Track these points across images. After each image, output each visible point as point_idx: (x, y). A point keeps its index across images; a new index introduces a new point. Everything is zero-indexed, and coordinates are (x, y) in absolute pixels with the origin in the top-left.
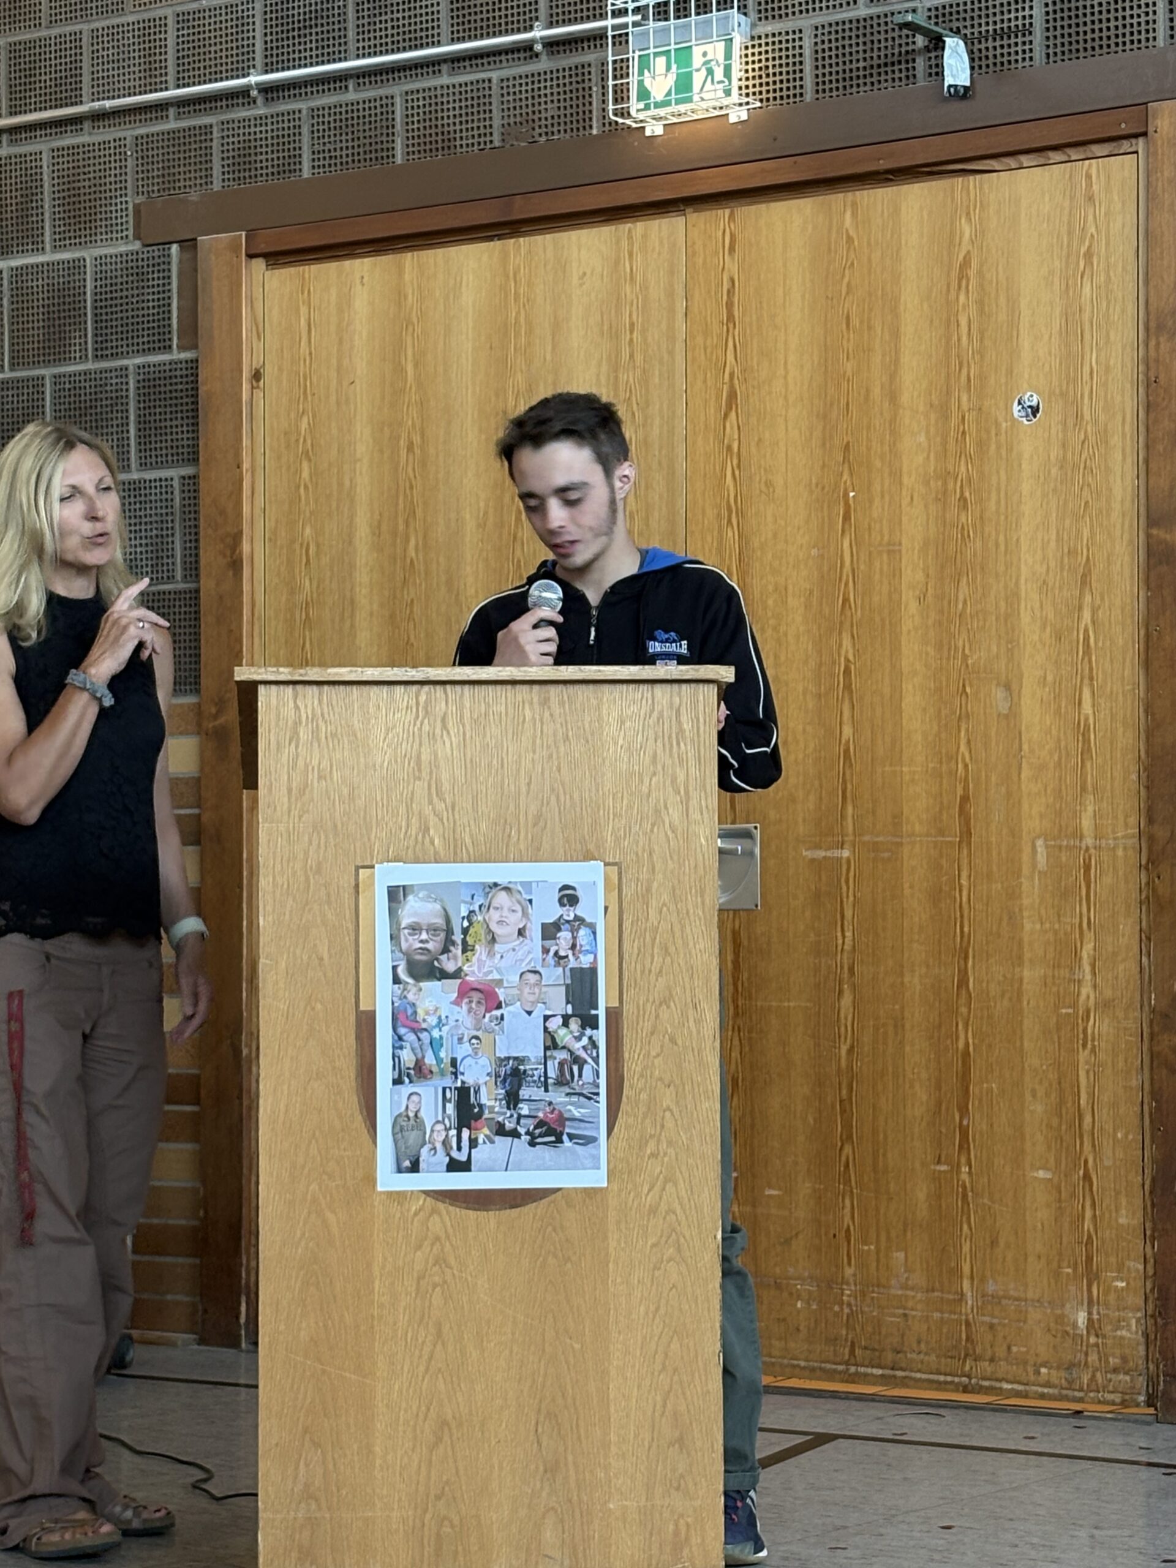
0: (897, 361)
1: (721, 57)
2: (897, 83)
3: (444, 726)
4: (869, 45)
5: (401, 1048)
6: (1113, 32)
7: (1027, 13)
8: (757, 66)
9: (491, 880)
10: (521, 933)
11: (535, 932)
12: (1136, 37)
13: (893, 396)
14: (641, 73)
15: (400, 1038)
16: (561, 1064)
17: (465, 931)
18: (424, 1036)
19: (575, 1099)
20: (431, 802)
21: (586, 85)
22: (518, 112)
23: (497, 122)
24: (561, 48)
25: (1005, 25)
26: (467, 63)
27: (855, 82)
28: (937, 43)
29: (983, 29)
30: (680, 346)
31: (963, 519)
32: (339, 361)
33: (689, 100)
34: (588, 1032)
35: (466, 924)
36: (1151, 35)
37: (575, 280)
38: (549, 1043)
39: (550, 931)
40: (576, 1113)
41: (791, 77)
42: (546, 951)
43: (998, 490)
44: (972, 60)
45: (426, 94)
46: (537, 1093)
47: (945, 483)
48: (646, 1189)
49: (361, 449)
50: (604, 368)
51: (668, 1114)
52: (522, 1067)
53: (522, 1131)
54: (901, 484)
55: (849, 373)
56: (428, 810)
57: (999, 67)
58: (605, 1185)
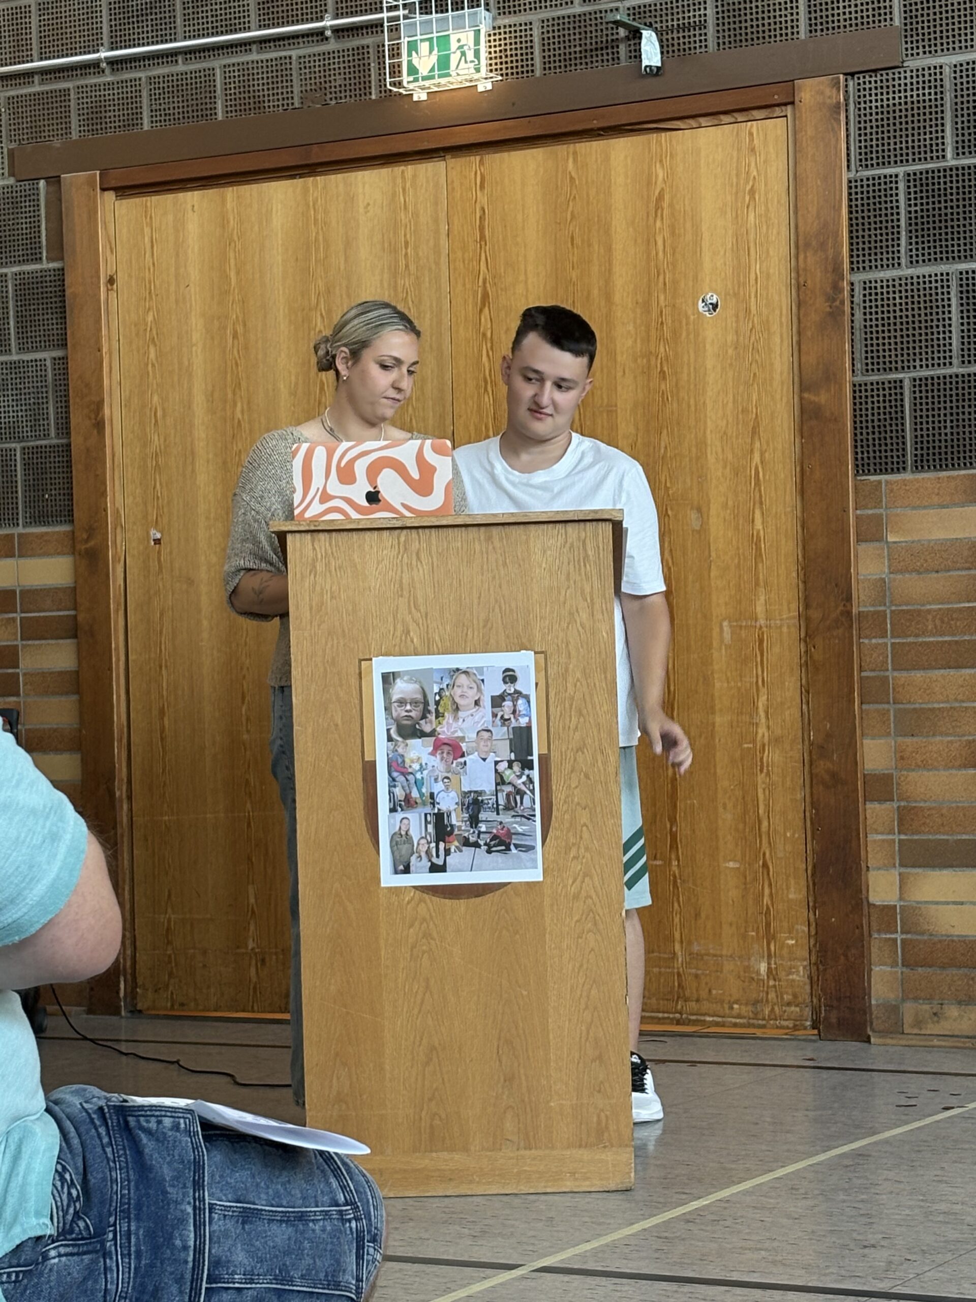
0: (610, 271)
1: (471, 43)
2: (605, 63)
3: (418, 558)
4: (583, 35)
5: (395, 786)
6: (766, 27)
7: (702, 12)
8: (498, 49)
10: (477, 703)
11: (487, 702)
12: (784, 32)
13: (608, 296)
14: (410, 55)
15: (394, 780)
16: (508, 795)
17: (437, 703)
18: (410, 777)
19: (518, 819)
20: (410, 613)
21: (366, 62)
22: (313, 81)
23: (296, 89)
24: (346, 33)
25: (686, 21)
26: (272, 44)
27: (573, 62)
28: (636, 35)
29: (670, 23)
30: (444, 260)
31: (663, 387)
32: (177, 269)
33: (449, 75)
34: (527, 772)
35: (437, 698)
36: (795, 30)
37: (361, 210)
38: (499, 780)
39: (497, 701)
40: (520, 829)
41: (524, 57)
42: (495, 715)
43: (689, 365)
44: (662, 47)
45: (241, 67)
46: (492, 816)
47: (649, 361)
48: (570, 882)
49: (196, 336)
50: (386, 276)
51: (584, 828)
52: (480, 798)
53: (482, 843)
54: (616, 361)
55: (574, 279)
56: (408, 618)
57: (682, 53)
58: (541, 879)
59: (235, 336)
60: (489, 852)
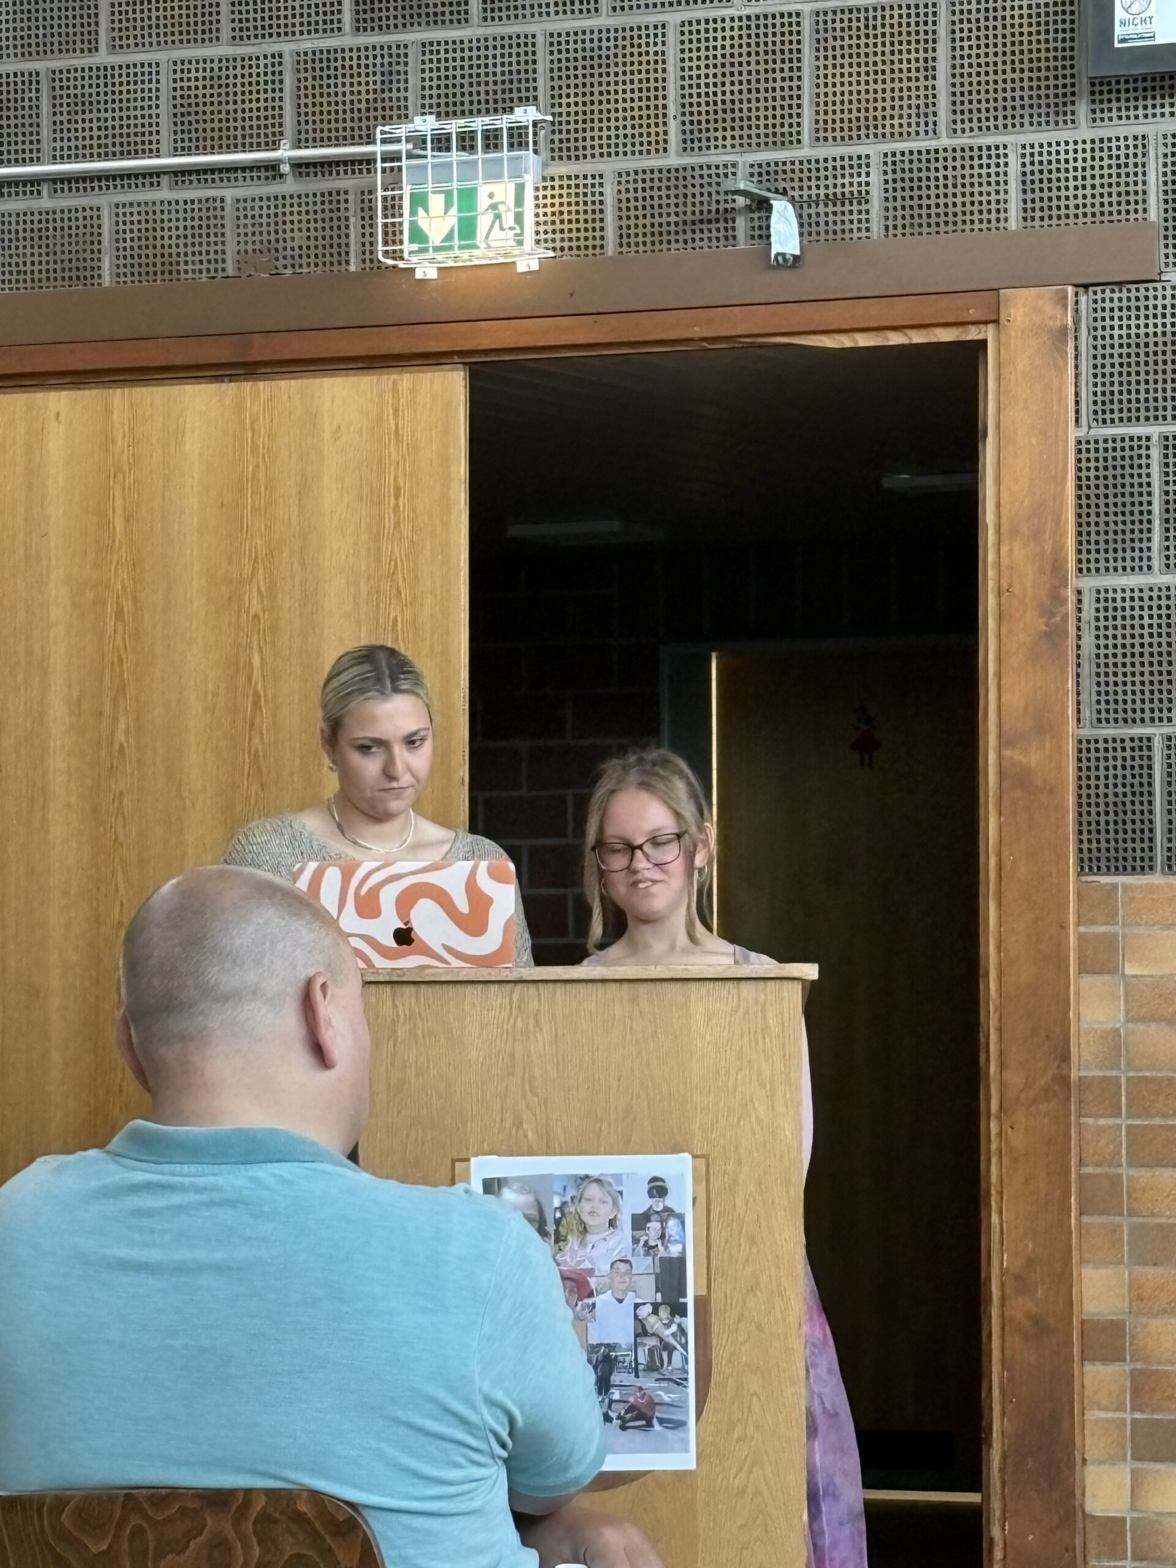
1: (511, 202)
2: (714, 243)
4: (681, 199)
6: (959, 209)
7: (863, 179)
8: (549, 210)
9: (582, 1172)
10: (612, 1223)
11: (626, 1222)
12: (985, 216)
14: (413, 213)
16: (651, 1351)
17: (558, 1222)
19: (664, 1384)
20: (524, 1097)
21: (342, 214)
22: (257, 238)
23: (231, 248)
24: (312, 170)
25: (839, 190)
26: (194, 177)
27: (665, 237)
28: (762, 206)
29: (814, 192)
32: (28, 508)
33: (476, 247)
34: (677, 1319)
35: (558, 1215)
36: (1002, 215)
37: (327, 435)
38: (640, 1330)
39: (640, 1222)
40: (666, 1398)
41: (590, 225)
42: (636, 1241)
44: (801, 225)
45: (143, 209)
46: (627, 1378)
48: (734, 1471)
49: (56, 613)
50: (364, 537)
51: (755, 1399)
52: (613, 1354)
53: (613, 1415)
56: (522, 1105)
57: (831, 236)
58: (693, 1467)
59: (119, 615)
60: (623, 1428)
